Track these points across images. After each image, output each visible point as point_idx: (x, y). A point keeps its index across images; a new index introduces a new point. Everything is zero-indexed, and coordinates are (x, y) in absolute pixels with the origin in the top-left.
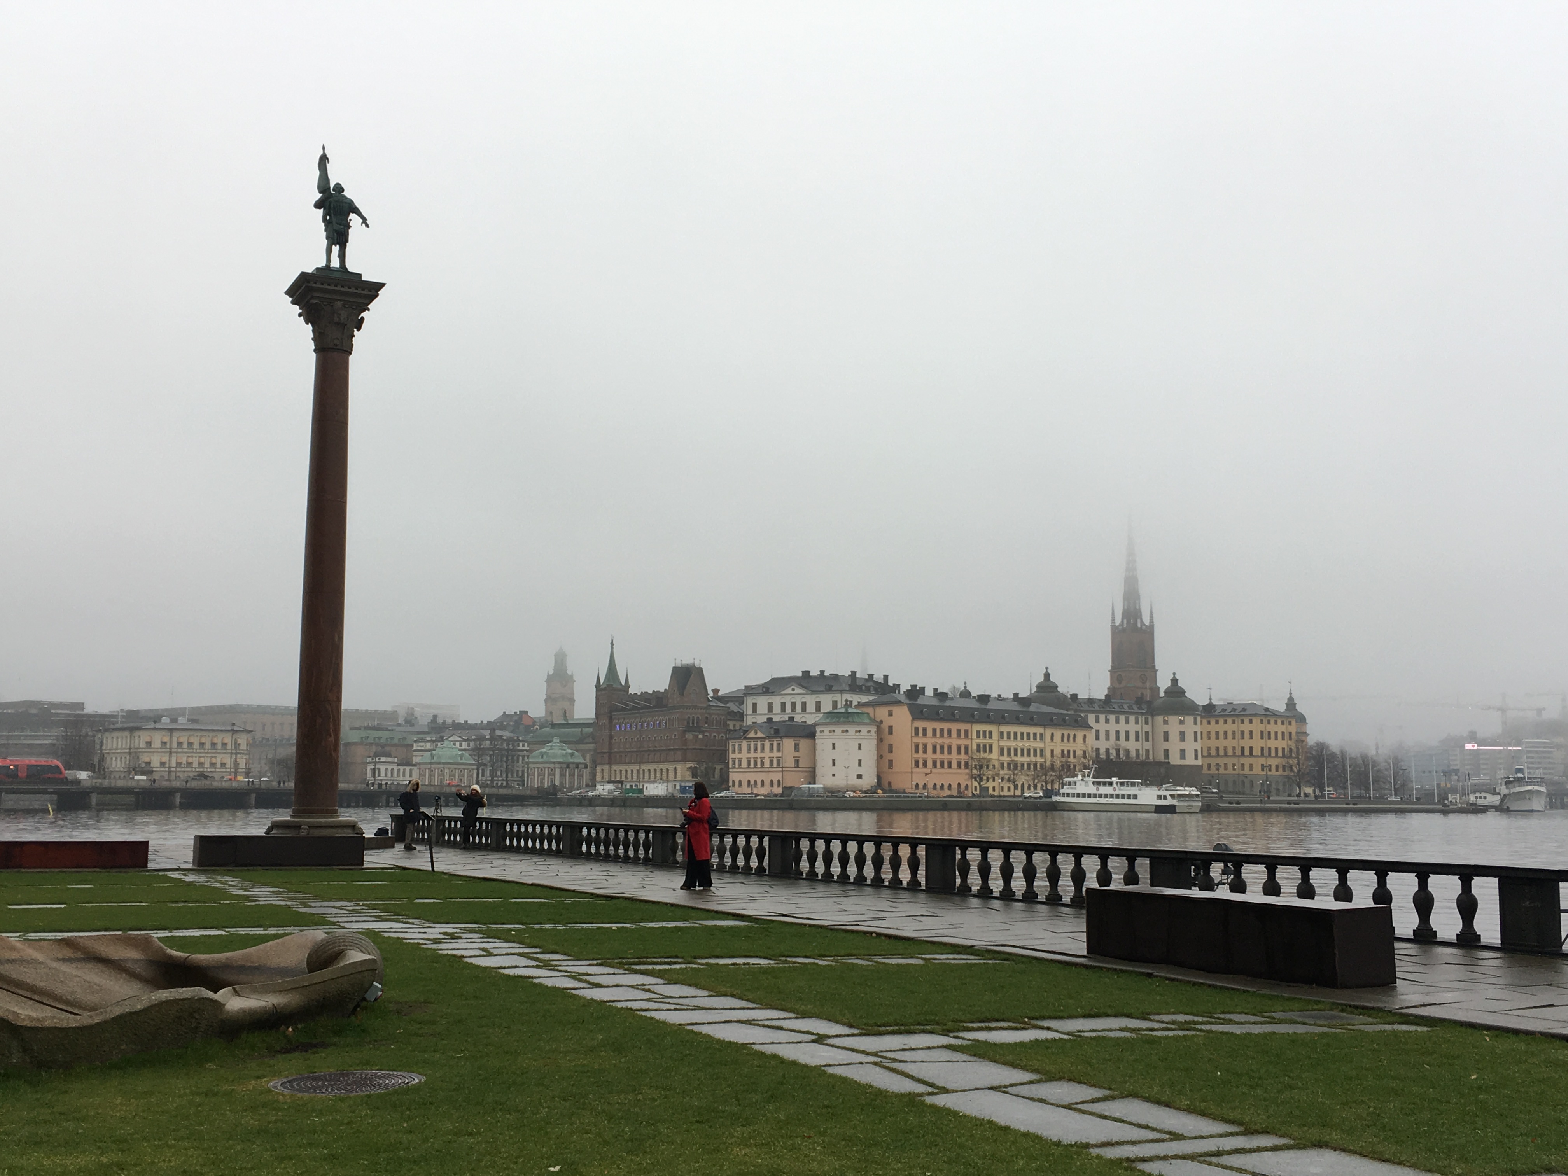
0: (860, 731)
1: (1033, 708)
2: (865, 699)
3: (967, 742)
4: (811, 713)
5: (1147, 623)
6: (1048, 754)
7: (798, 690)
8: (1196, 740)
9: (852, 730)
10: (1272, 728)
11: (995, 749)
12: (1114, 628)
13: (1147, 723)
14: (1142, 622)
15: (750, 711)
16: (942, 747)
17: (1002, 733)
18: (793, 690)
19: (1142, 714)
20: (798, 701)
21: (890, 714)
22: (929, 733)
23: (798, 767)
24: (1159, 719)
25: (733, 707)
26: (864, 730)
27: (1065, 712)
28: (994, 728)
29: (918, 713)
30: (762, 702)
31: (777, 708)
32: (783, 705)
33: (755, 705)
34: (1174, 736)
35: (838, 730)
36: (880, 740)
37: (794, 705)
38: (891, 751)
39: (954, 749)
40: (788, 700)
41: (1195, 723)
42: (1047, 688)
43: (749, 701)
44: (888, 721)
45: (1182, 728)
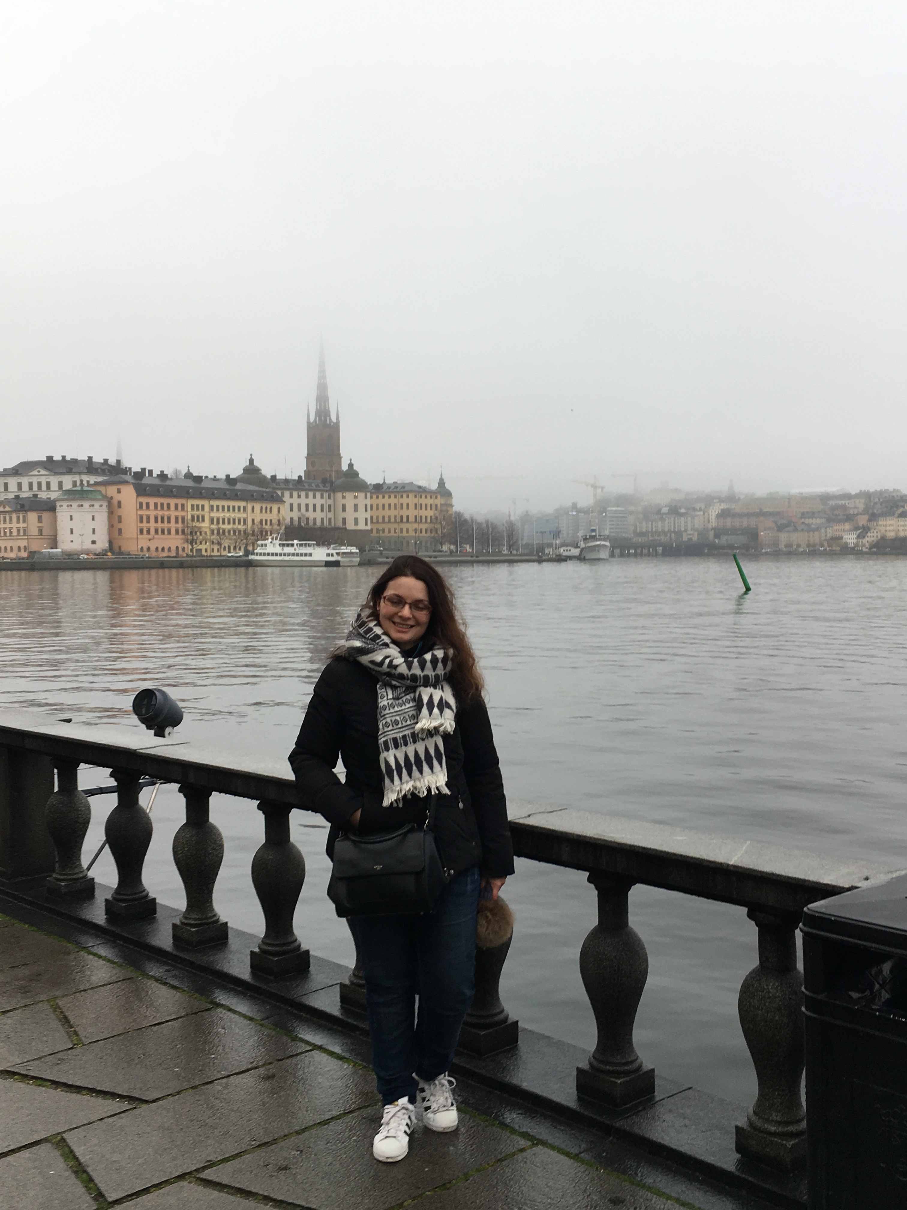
0: (93, 506)
1: (239, 486)
2: (100, 479)
3: (183, 514)
4: (55, 491)
5: (334, 420)
6: (250, 523)
7: (43, 472)
8: (366, 511)
9: (86, 504)
10: (423, 501)
11: (207, 519)
12: (309, 423)
13: (329, 498)
14: (330, 419)
16: (162, 518)
17: (212, 507)
18: (39, 471)
19: (326, 491)
20: (44, 480)
21: (119, 491)
22: (152, 506)
23: (41, 535)
24: (339, 495)
26: (97, 504)
27: (264, 490)
28: (206, 503)
29: (142, 490)
30: (12, 482)
31: (25, 487)
32: (31, 485)
33: (6, 485)
34: (350, 508)
35: (75, 504)
36: (111, 513)
37: (39, 484)
38: (120, 521)
39: (173, 520)
40: (35, 481)
41: (366, 498)
42: (252, 471)
44: (117, 497)
45: (356, 501)
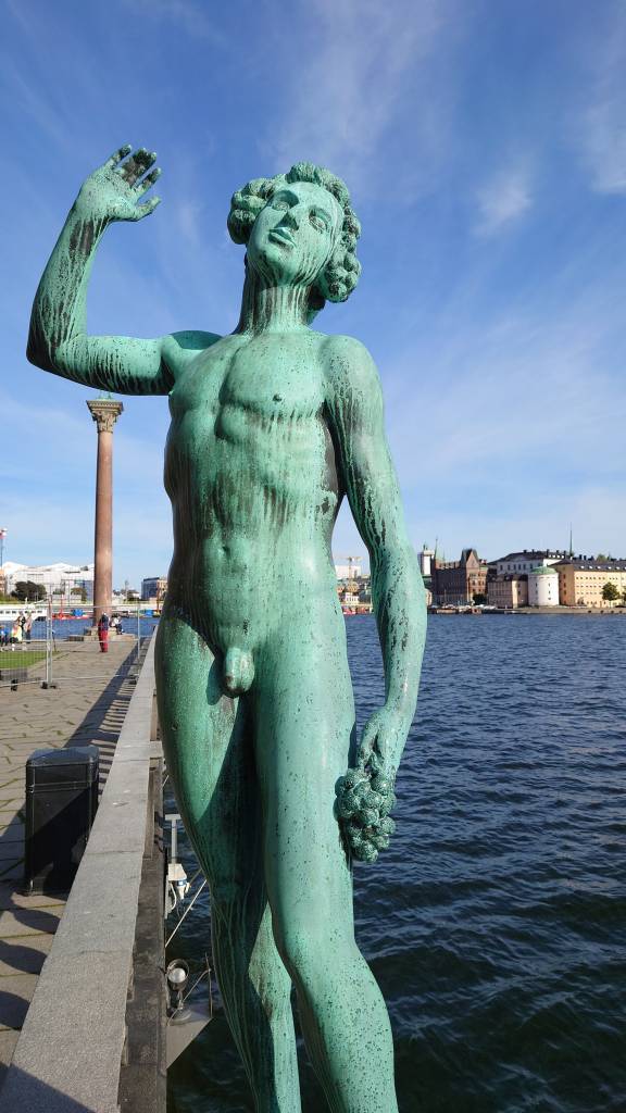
0: (549, 577)
2: (553, 562)
3: (604, 581)
4: (528, 569)
7: (522, 559)
9: (545, 577)
11: (619, 585)
15: (499, 569)
16: (591, 585)
17: (622, 577)
18: (519, 559)
20: (522, 564)
21: (564, 569)
22: (584, 577)
23: (520, 594)
25: (492, 567)
28: (617, 574)
29: (578, 568)
30: (505, 565)
31: (512, 568)
32: (515, 566)
33: (501, 567)
35: (538, 577)
36: (560, 581)
37: (520, 566)
38: (565, 586)
39: (597, 585)
40: (517, 564)
43: (499, 564)
44: (563, 573)
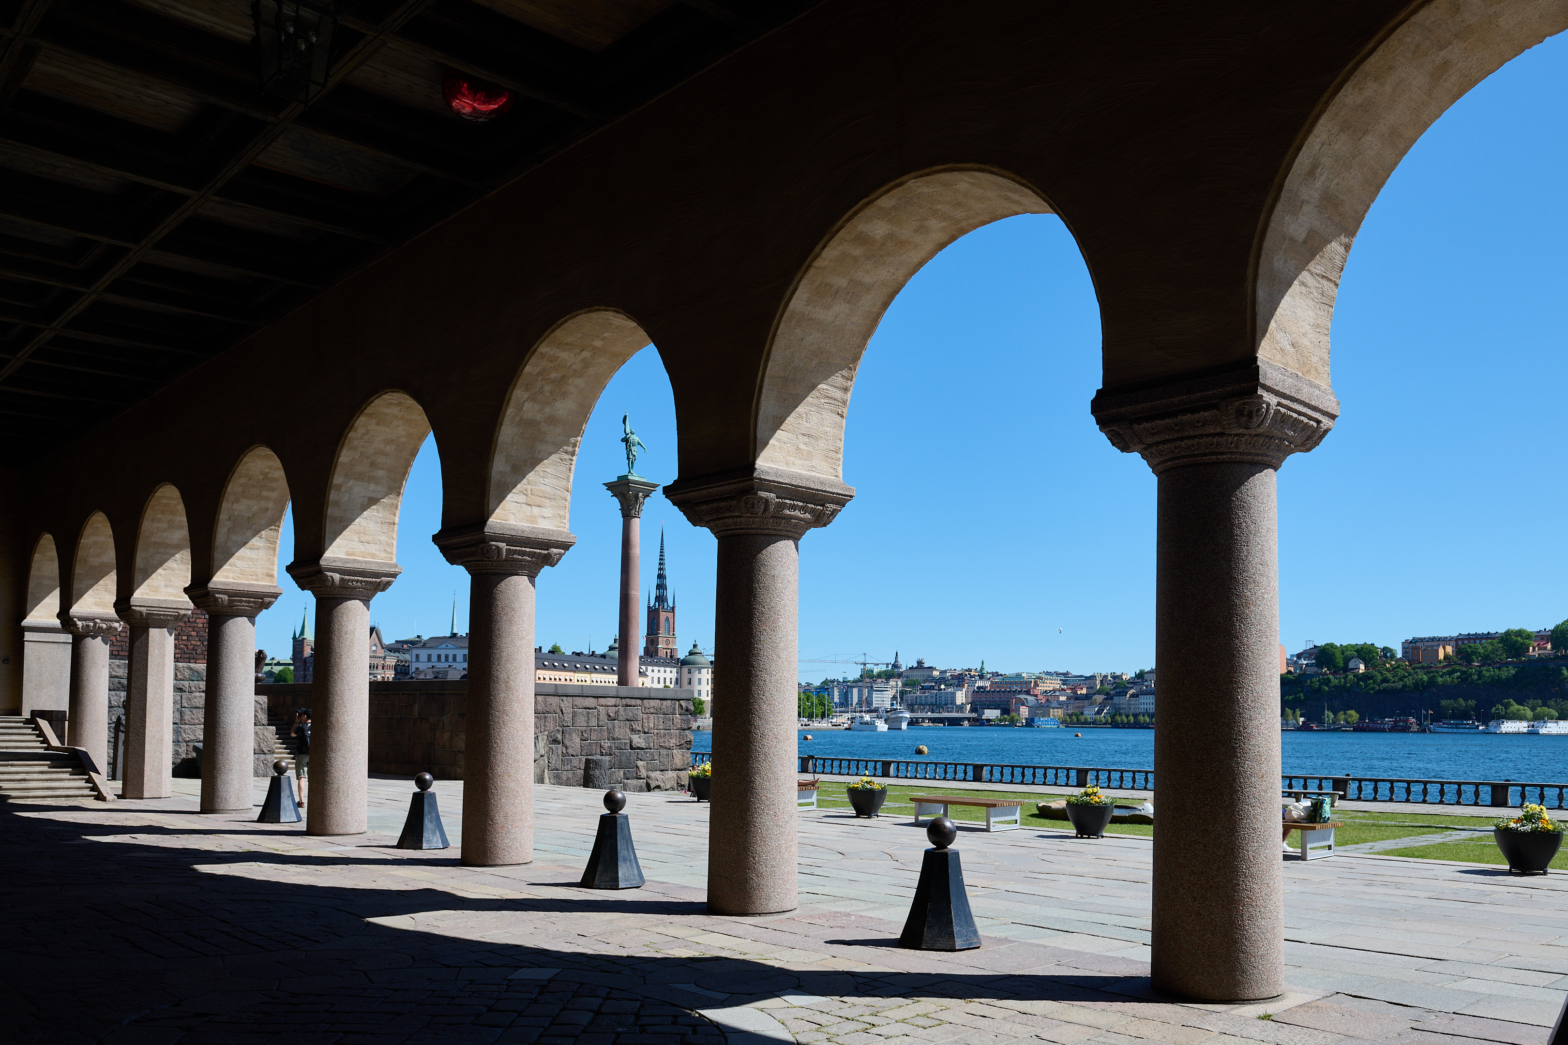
4: (460, 662)
7: (450, 646)
8: (708, 684)
12: (649, 607)
13: (677, 673)
14: (667, 604)
15: (414, 660)
17: (592, 679)
18: (447, 646)
19: (675, 667)
20: (451, 653)
24: (685, 670)
25: (401, 657)
28: (587, 675)
30: (424, 654)
31: (434, 658)
32: (439, 656)
33: (417, 656)
34: (695, 681)
37: (447, 657)
40: (443, 653)
41: (708, 673)
43: (414, 653)
45: (699, 676)
